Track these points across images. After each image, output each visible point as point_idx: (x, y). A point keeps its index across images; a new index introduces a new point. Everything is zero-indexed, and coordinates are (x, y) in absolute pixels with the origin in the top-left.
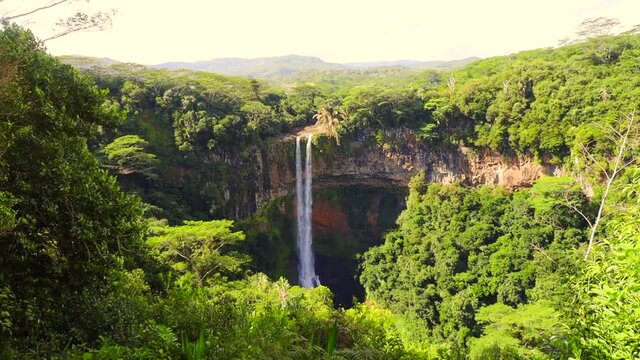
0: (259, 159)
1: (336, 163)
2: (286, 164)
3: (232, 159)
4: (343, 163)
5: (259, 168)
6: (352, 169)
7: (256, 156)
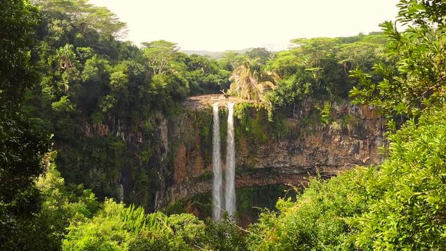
0: (164, 136)
1: (263, 147)
2: (198, 147)
3: (127, 131)
4: (272, 149)
5: (163, 150)
6: (281, 159)
7: (159, 131)
